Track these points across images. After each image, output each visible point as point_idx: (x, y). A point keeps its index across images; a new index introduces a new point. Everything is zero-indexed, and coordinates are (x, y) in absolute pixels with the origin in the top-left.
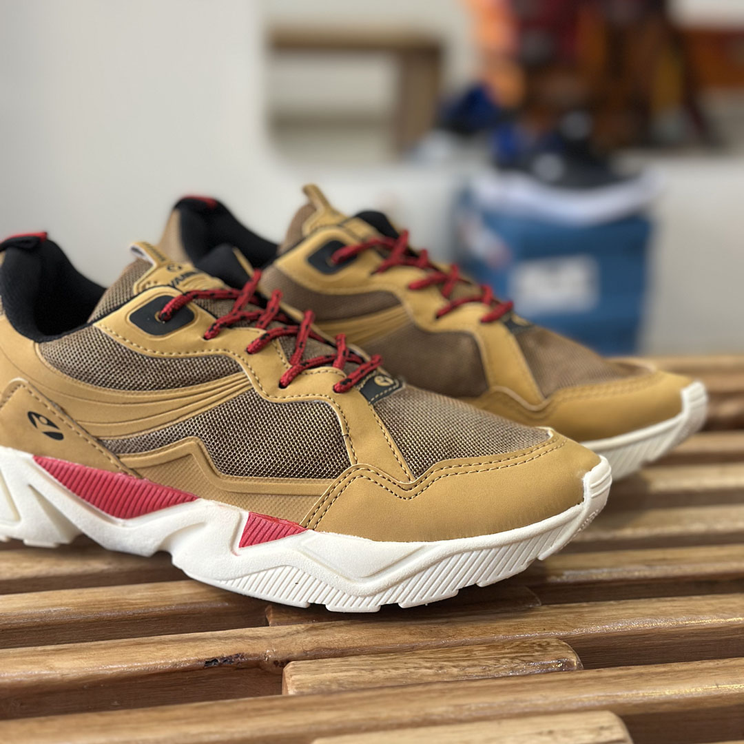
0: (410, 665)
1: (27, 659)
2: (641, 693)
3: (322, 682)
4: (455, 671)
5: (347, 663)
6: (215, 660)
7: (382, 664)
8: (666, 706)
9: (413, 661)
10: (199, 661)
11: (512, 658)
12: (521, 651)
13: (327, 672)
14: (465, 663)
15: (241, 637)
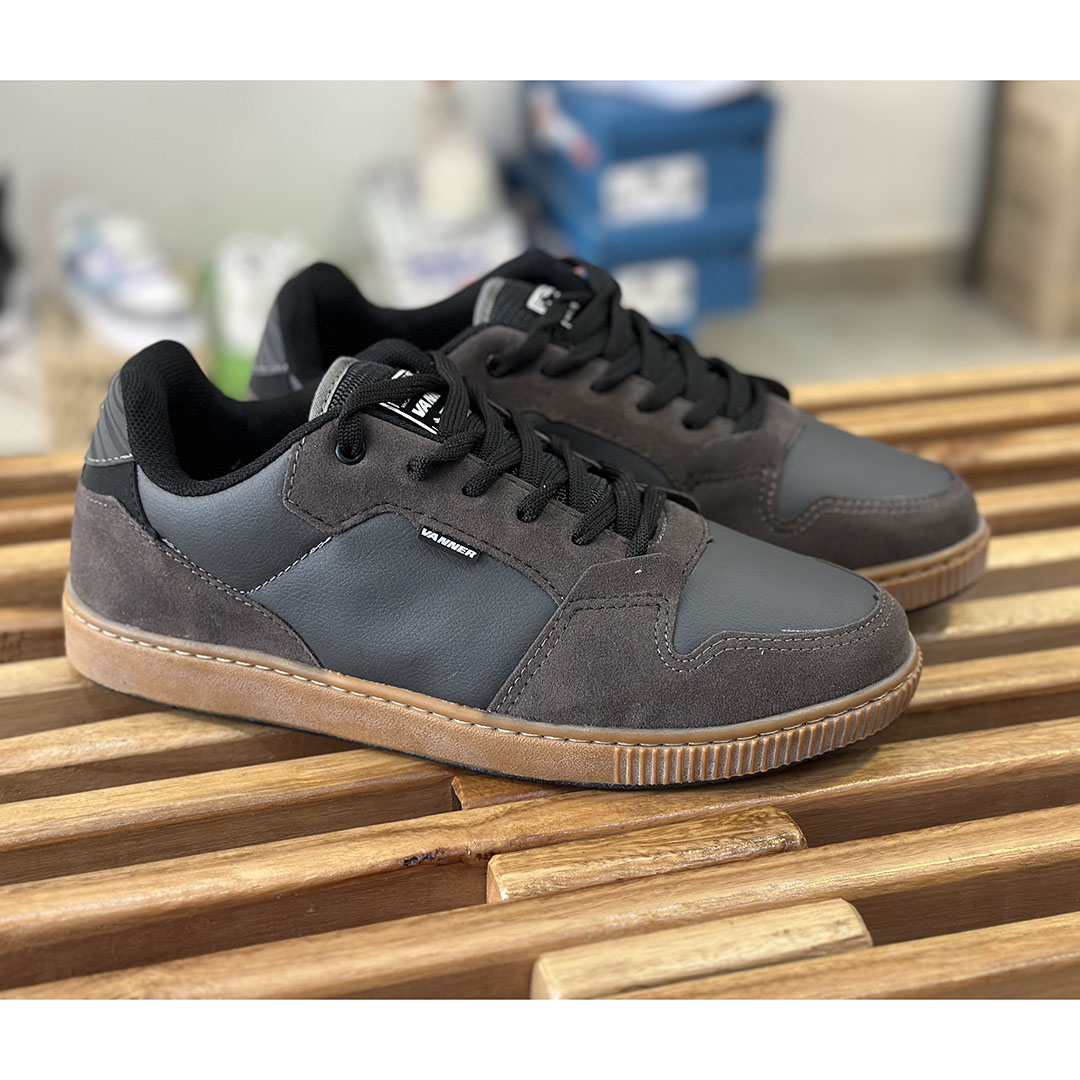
0: (624, 853)
3: (535, 882)
4: (673, 857)
5: (557, 854)
6: (415, 858)
7: (594, 853)
9: (628, 846)
10: (397, 860)
11: (732, 837)
12: (740, 827)
14: (684, 847)
15: (437, 827)
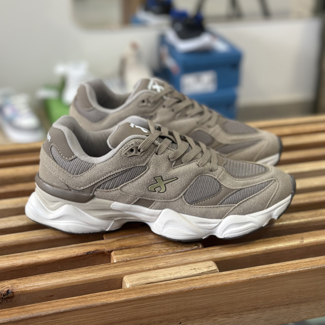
0: (150, 250)
1: (30, 255)
2: (221, 254)
3: (124, 257)
4: (164, 251)
6: (90, 252)
7: (142, 250)
8: (228, 258)
9: (151, 248)
10: (85, 253)
13: (125, 254)
14: (167, 248)
15: (97, 244)
